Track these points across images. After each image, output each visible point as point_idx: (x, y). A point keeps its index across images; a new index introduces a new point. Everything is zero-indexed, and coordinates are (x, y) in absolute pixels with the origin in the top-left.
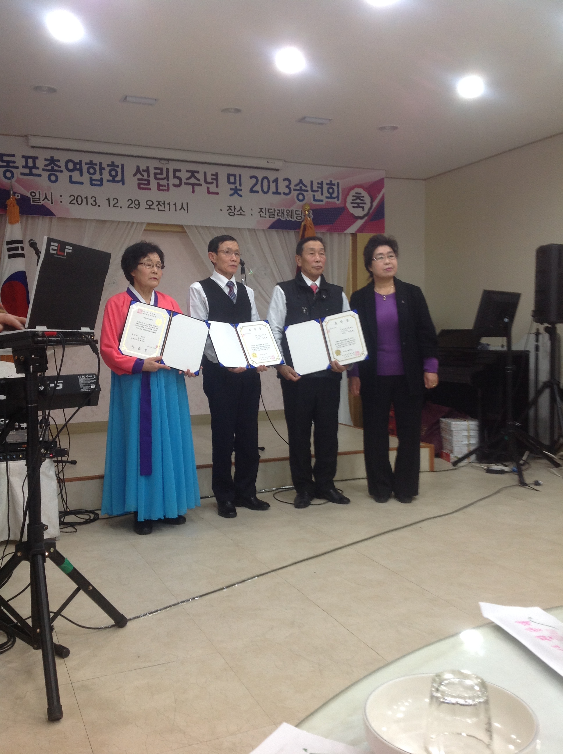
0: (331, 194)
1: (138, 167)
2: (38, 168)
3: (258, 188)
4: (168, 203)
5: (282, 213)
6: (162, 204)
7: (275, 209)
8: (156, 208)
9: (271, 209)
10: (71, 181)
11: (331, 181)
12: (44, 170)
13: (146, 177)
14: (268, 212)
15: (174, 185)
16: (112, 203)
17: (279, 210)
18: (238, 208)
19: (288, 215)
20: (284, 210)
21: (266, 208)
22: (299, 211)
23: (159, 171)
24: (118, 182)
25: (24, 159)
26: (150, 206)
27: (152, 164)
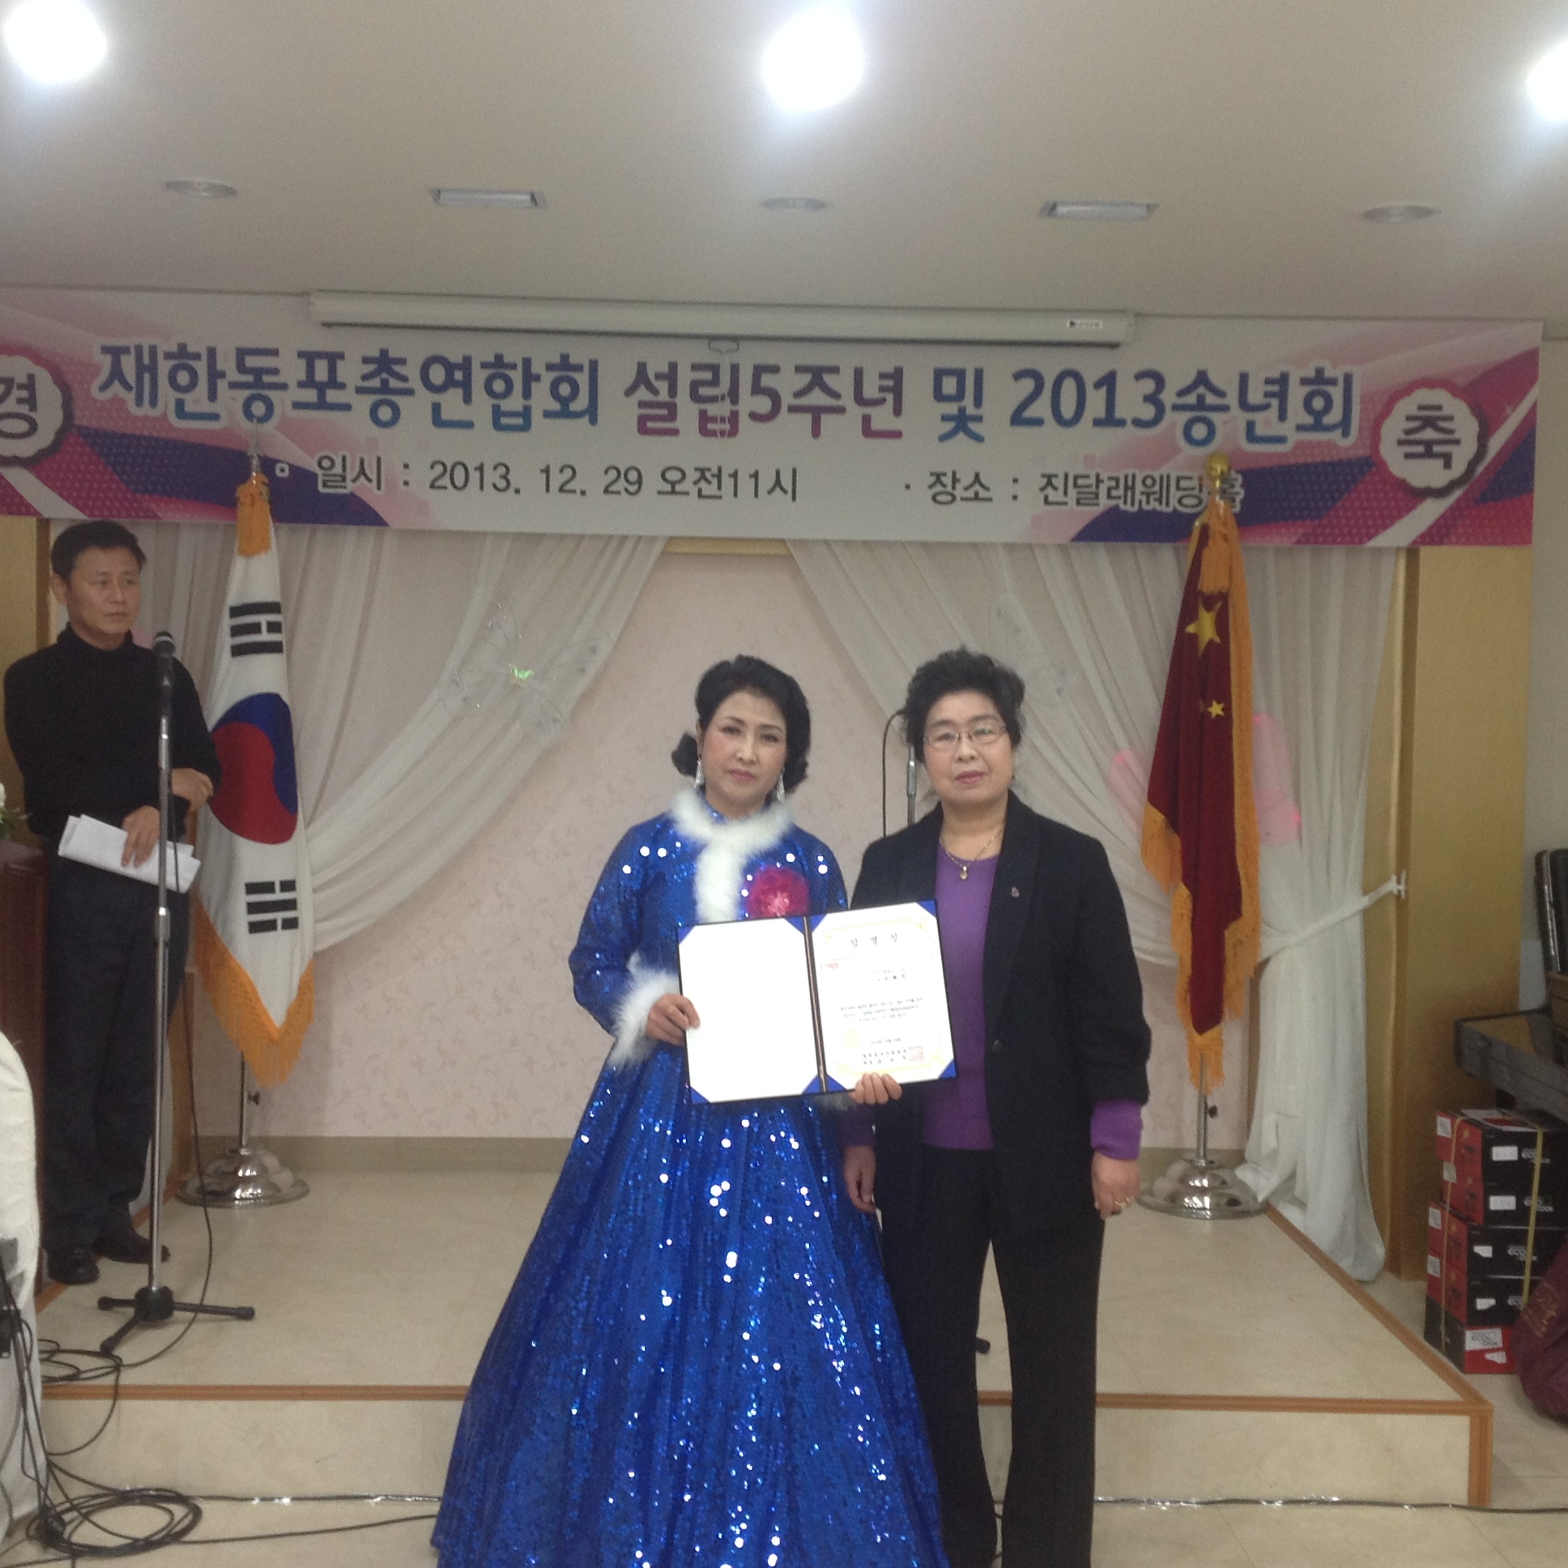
0: (1318, 415)
1: (642, 368)
2: (342, 386)
3: (1041, 408)
4: (732, 471)
5: (1126, 488)
6: (713, 476)
7: (1101, 477)
8: (694, 491)
9: (1087, 477)
10: (438, 421)
11: (1319, 372)
12: (360, 391)
13: (664, 395)
14: (1075, 485)
15: (754, 416)
16: (557, 480)
17: (1117, 480)
18: (966, 478)
19: (1148, 495)
20: (1134, 476)
21: (1066, 476)
22: (1190, 478)
23: (707, 375)
24: (578, 415)
25: (303, 363)
26: (673, 484)
27: (686, 356)
